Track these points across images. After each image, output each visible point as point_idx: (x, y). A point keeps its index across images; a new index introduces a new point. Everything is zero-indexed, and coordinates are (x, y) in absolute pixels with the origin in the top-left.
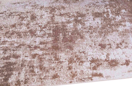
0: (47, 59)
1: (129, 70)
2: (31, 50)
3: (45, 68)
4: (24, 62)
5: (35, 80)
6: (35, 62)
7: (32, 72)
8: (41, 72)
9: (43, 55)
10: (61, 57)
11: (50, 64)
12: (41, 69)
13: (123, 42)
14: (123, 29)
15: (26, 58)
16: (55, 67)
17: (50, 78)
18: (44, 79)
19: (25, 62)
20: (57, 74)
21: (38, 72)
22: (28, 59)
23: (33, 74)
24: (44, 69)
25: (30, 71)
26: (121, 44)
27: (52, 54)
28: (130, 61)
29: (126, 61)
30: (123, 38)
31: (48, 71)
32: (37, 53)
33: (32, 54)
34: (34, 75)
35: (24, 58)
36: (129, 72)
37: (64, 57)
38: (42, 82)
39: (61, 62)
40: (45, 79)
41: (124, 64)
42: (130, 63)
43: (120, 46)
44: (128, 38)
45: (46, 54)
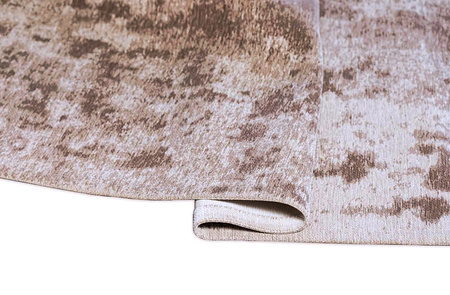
0: (142, 76)
1: (355, 204)
2: (78, 19)
3: (112, 111)
4: (14, 57)
5: (30, 147)
6: (73, 74)
7: (30, 109)
8: (78, 124)
9: (131, 54)
10: (222, 72)
11: (149, 100)
12: (88, 108)
13: (367, 65)
14: (389, 8)
15: (33, 46)
16: (169, 118)
17: (114, 158)
18: (76, 154)
19: (21, 59)
20: (164, 150)
21: (63, 118)
22: (45, 52)
23: (31, 119)
24: (103, 114)
25: (26, 102)
26: (348, 74)
27: (182, 54)
28: (376, 161)
29: (352, 157)
30: (374, 50)
31: (120, 127)
32: (105, 40)
33: (74, 33)
34: (37, 125)
35: (23, 40)
36: (351, 211)
37: (242, 78)
38: (62, 164)
39: (211, 96)
40: (85, 156)
41: (333, 172)
42: (374, 170)
43: (340, 82)
44: (403, 52)
45: (151, 53)
